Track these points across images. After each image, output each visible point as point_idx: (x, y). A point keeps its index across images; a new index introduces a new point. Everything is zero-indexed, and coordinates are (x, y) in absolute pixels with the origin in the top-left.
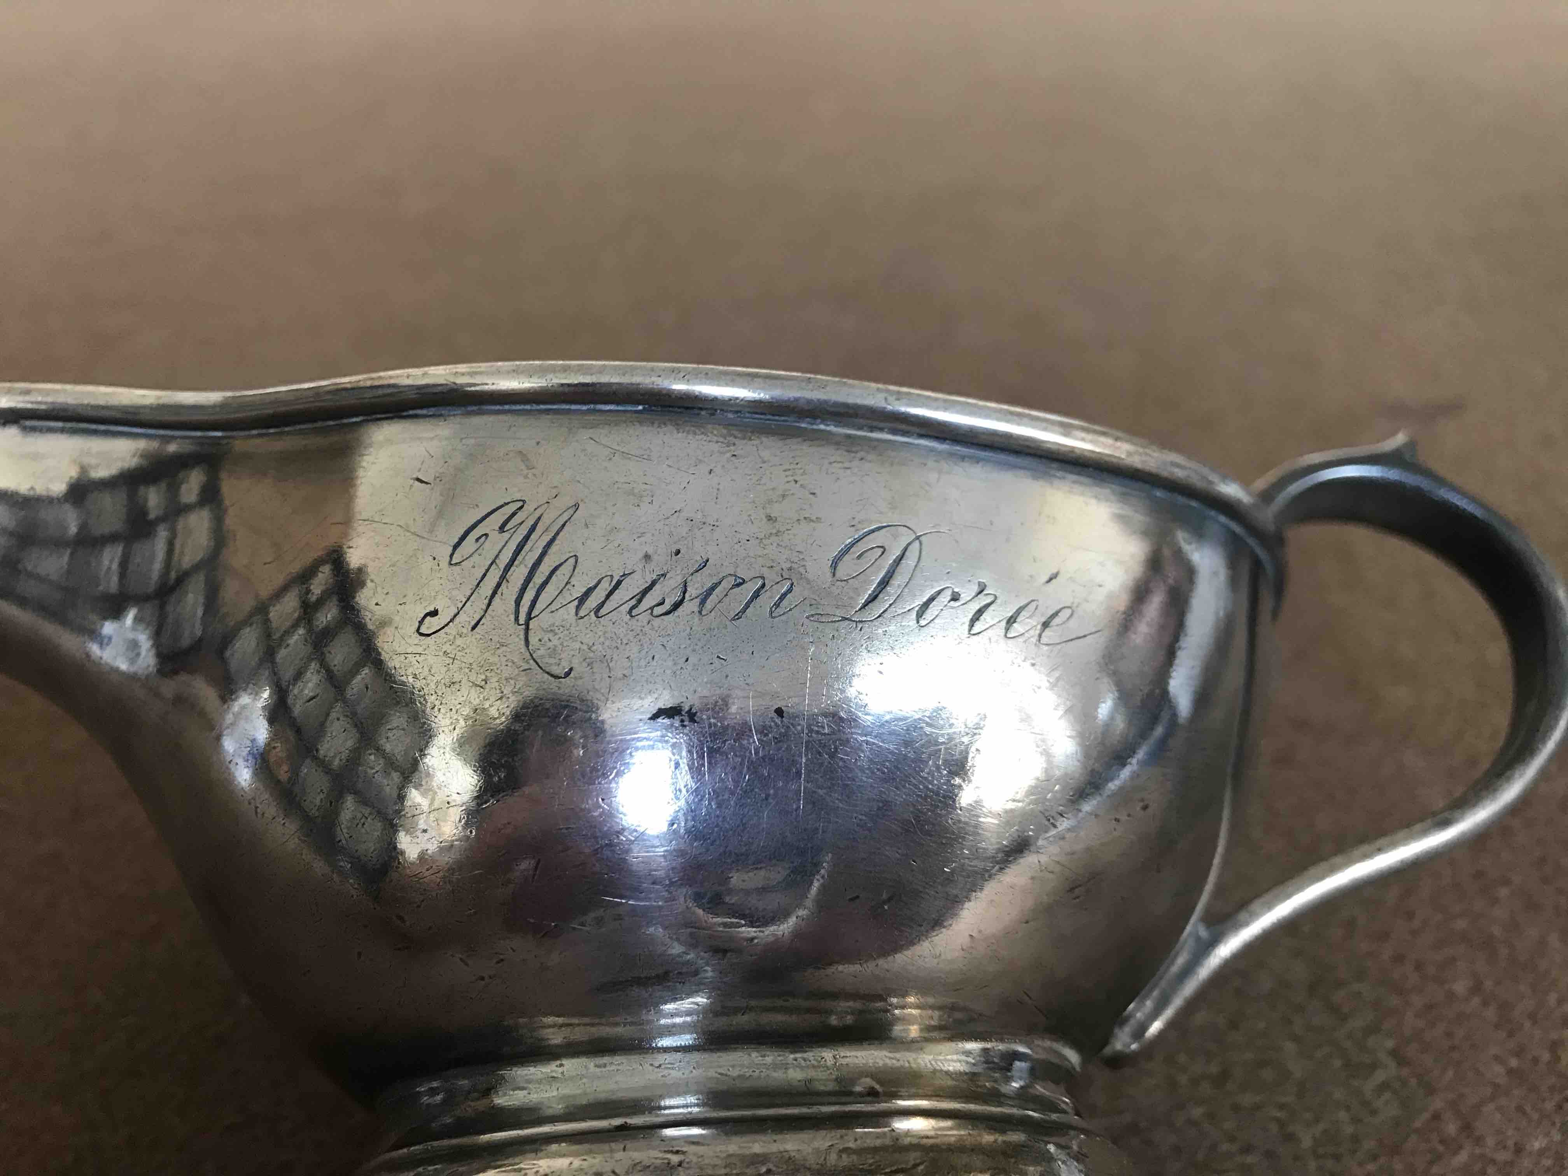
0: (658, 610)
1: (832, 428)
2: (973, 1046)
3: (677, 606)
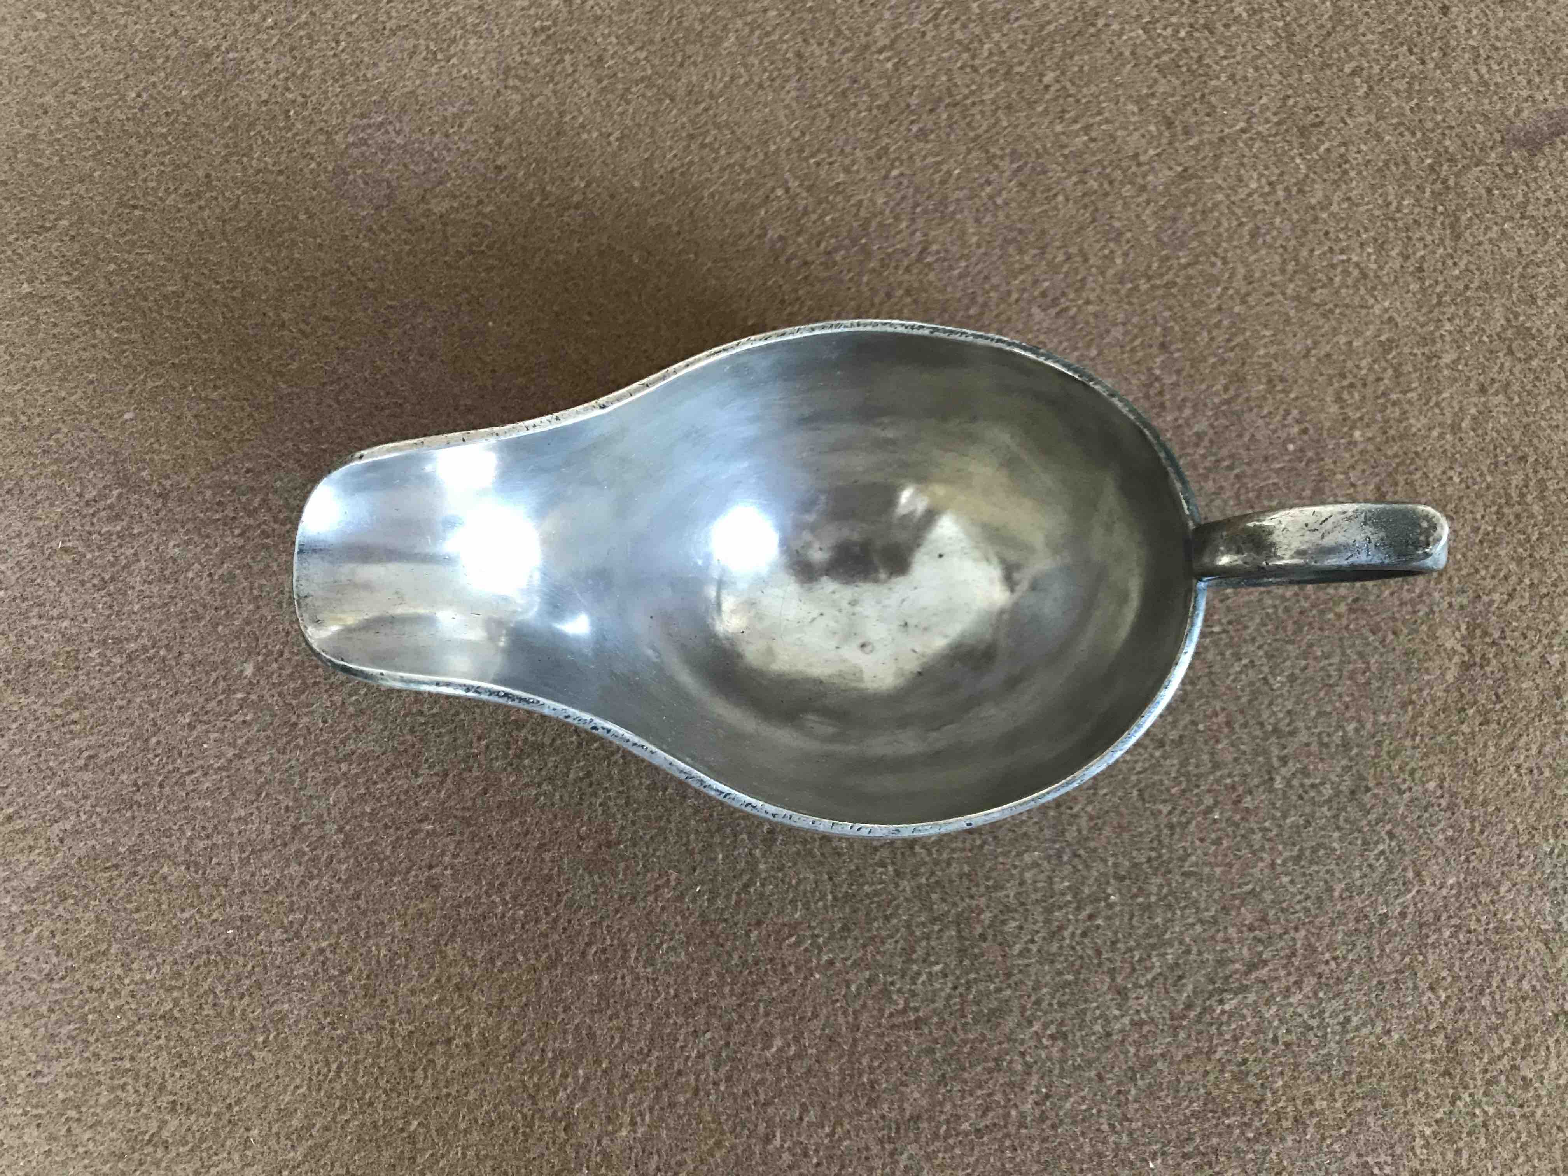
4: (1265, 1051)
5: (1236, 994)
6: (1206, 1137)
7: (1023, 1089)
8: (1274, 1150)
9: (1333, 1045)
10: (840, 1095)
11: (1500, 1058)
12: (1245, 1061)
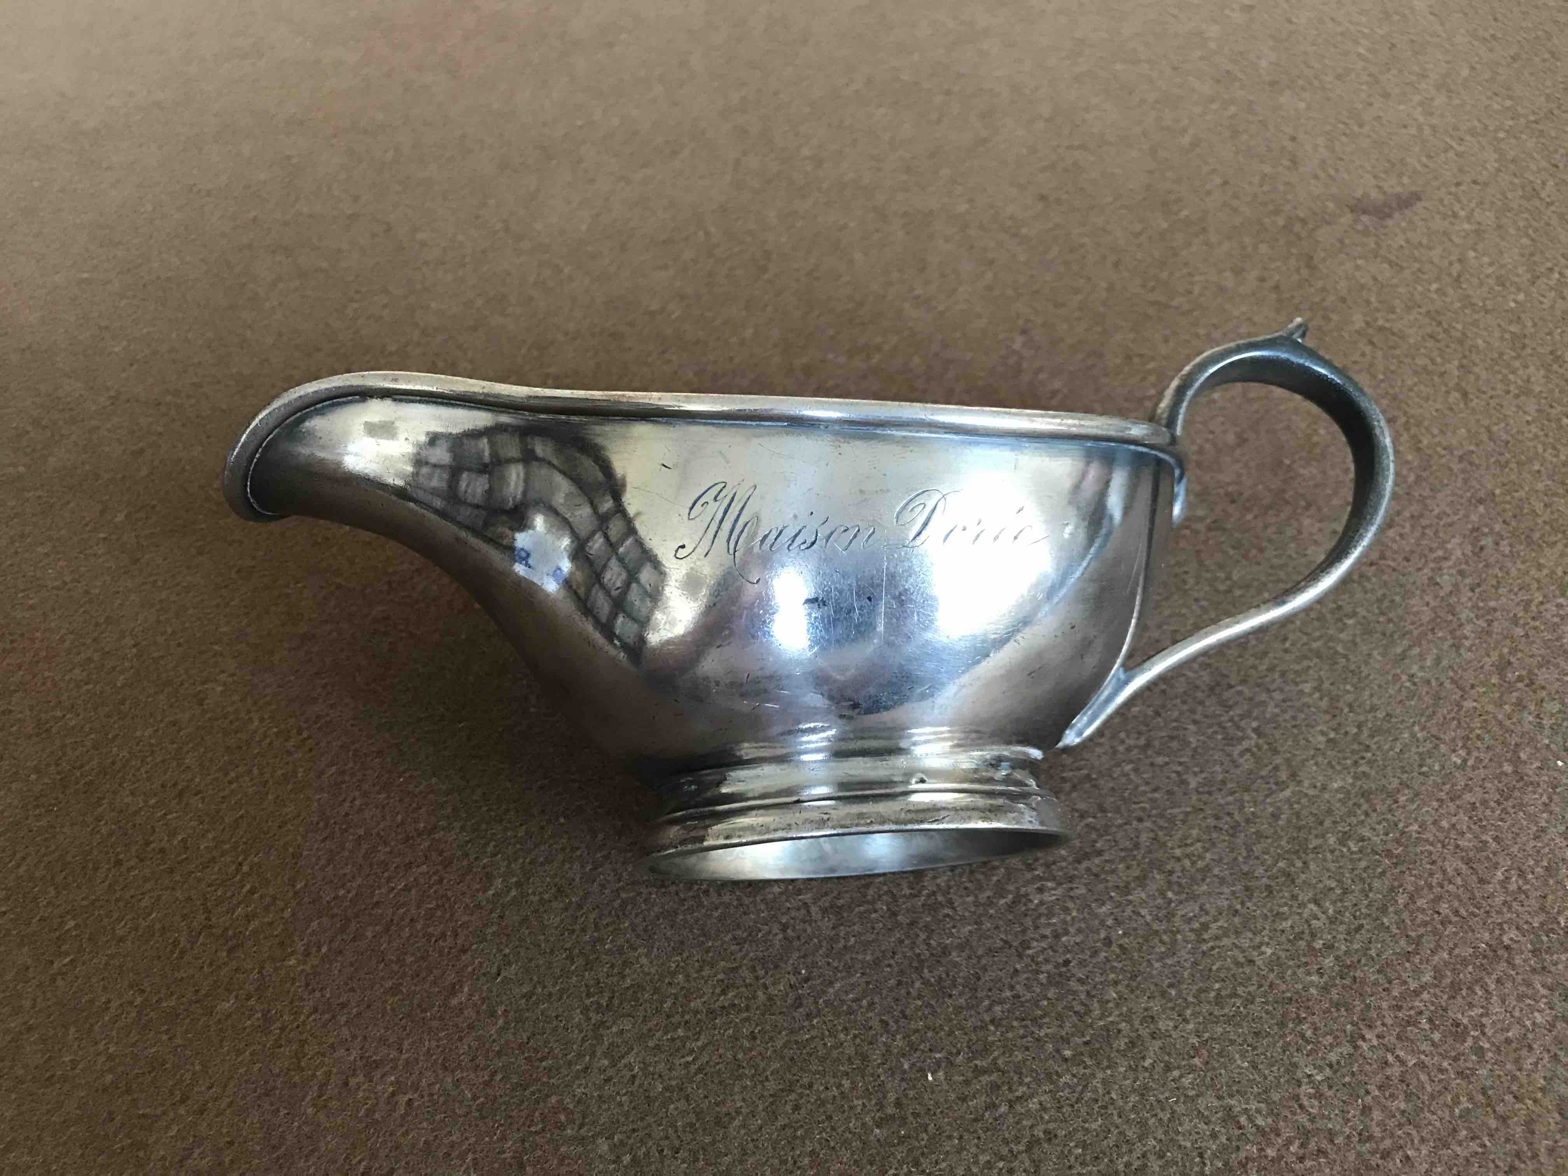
0: (803, 547)
1: (894, 432)
2: (976, 754)
3: (813, 543)
4: (1095, 953)
5: (1060, 884)
6: (1008, 1049)
7: (776, 967)
8: (1100, 1075)
9: (1183, 953)
10: (552, 952)
11: (1417, 993)
12: (1067, 963)
